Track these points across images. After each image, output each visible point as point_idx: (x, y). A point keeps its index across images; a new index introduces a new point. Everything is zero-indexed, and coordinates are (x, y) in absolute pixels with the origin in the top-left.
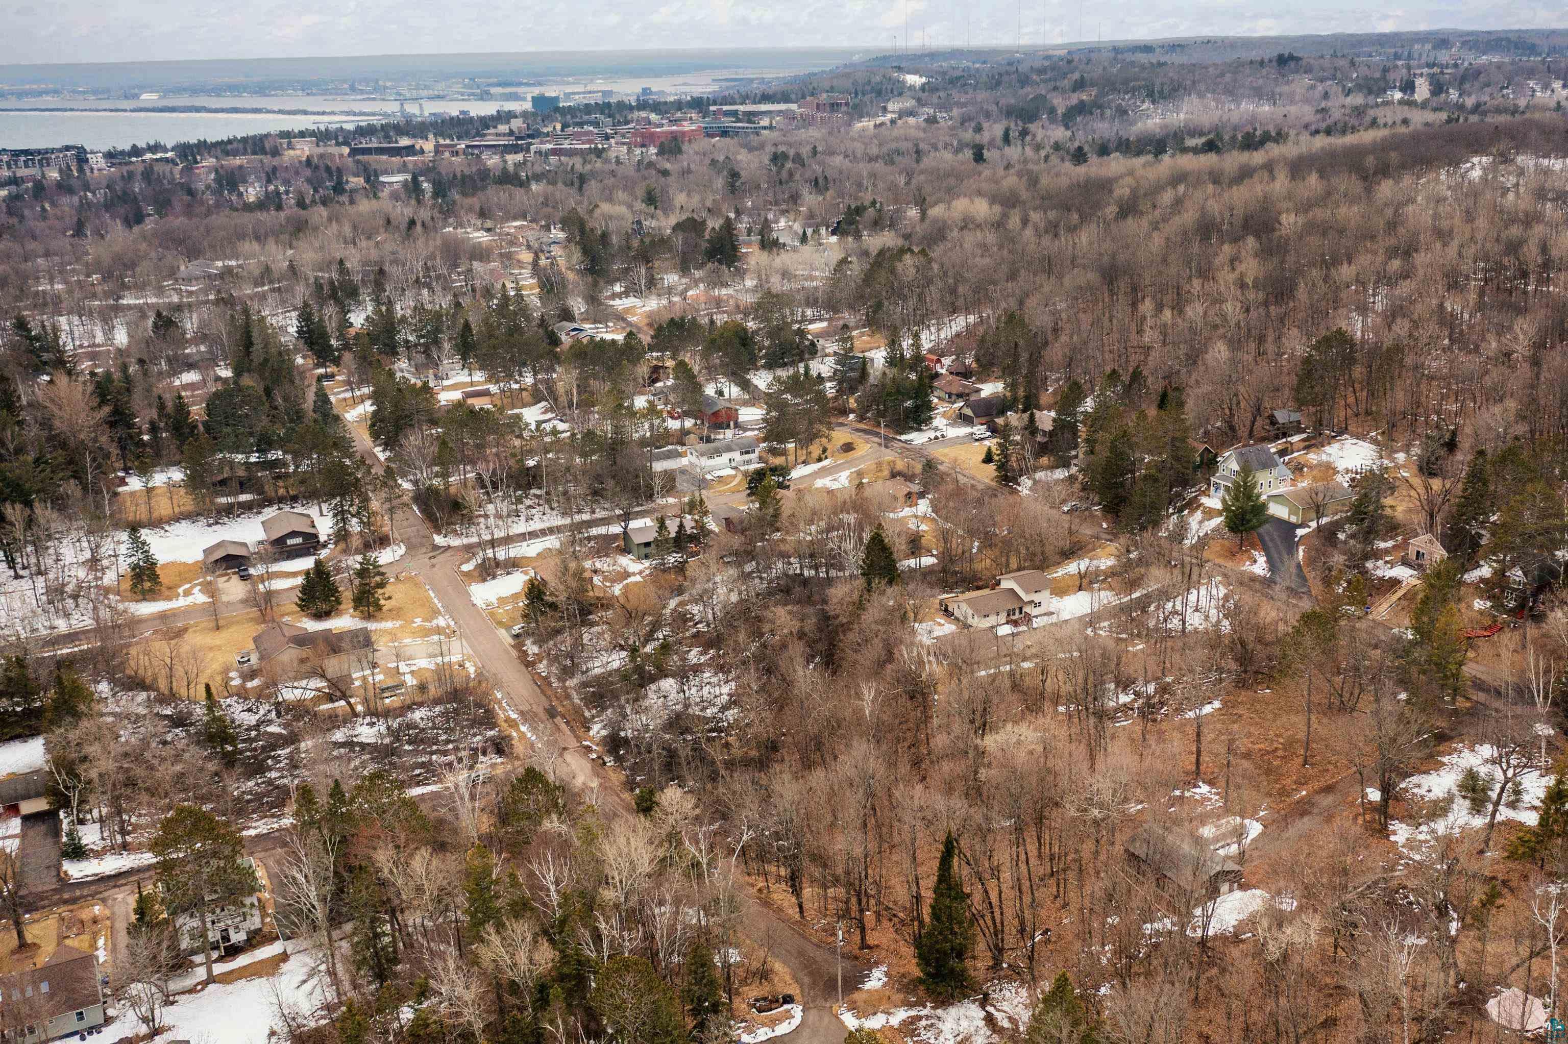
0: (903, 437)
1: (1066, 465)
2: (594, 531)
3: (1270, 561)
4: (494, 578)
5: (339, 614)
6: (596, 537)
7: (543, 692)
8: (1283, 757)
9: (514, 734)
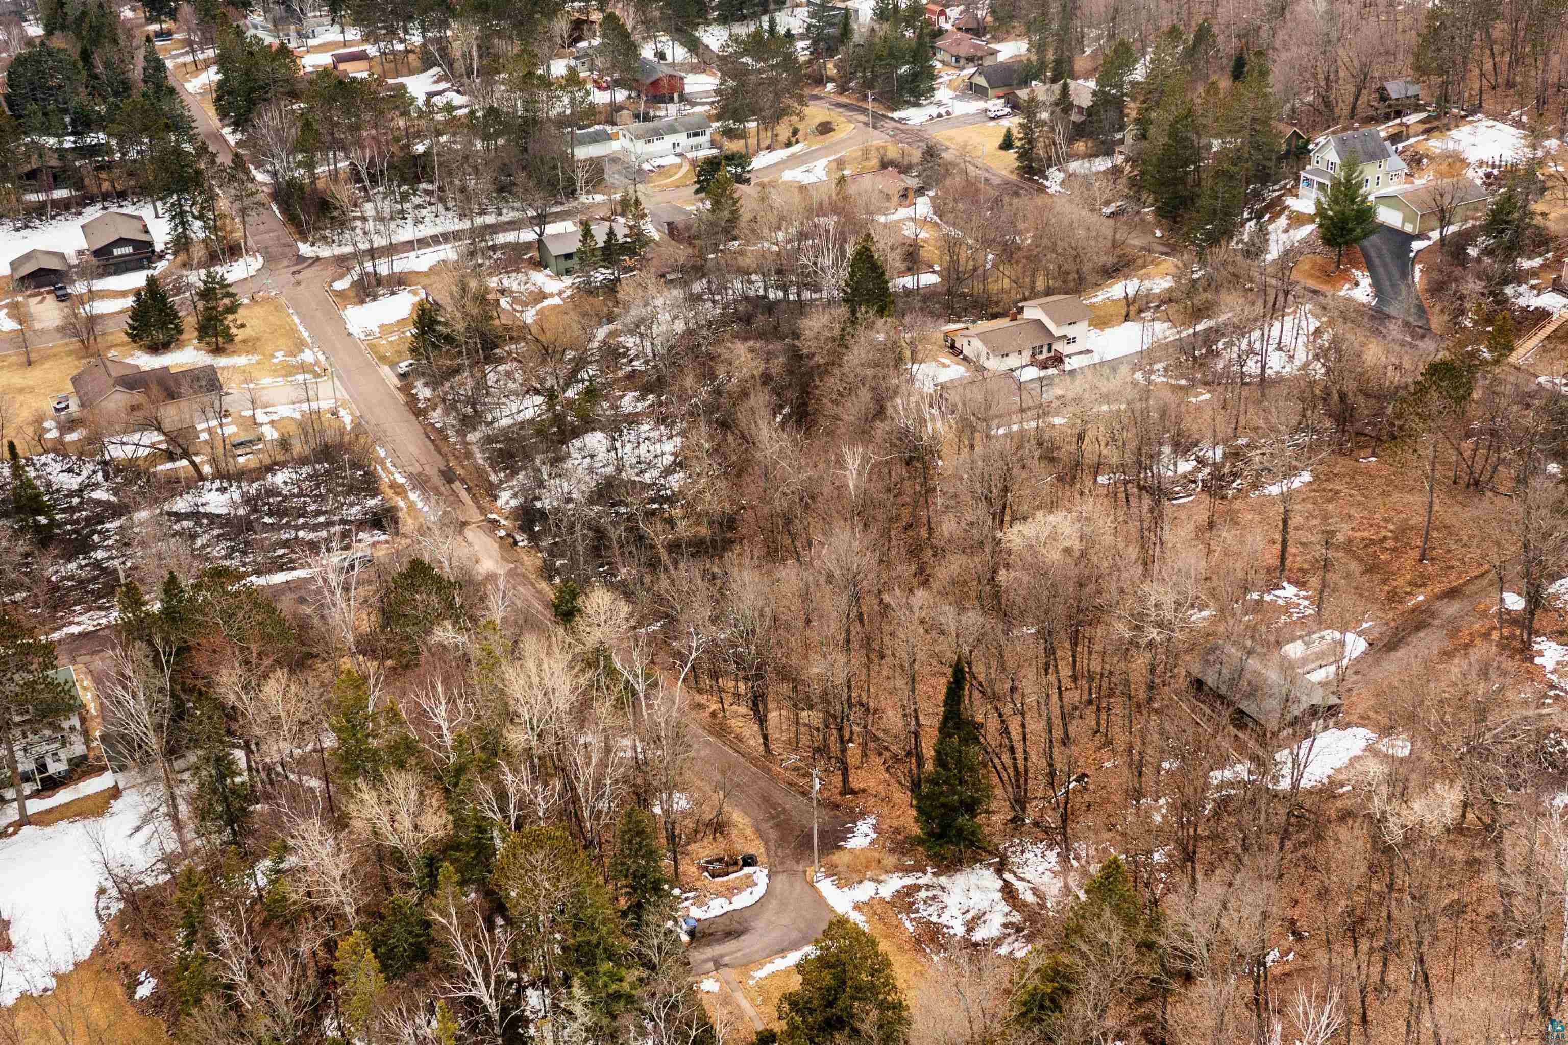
0: (897, 115)
1: (1109, 153)
2: (502, 238)
3: (1377, 285)
4: (375, 299)
5: (181, 345)
6: (503, 246)
7: (438, 449)
8: (1394, 549)
9: (401, 504)
